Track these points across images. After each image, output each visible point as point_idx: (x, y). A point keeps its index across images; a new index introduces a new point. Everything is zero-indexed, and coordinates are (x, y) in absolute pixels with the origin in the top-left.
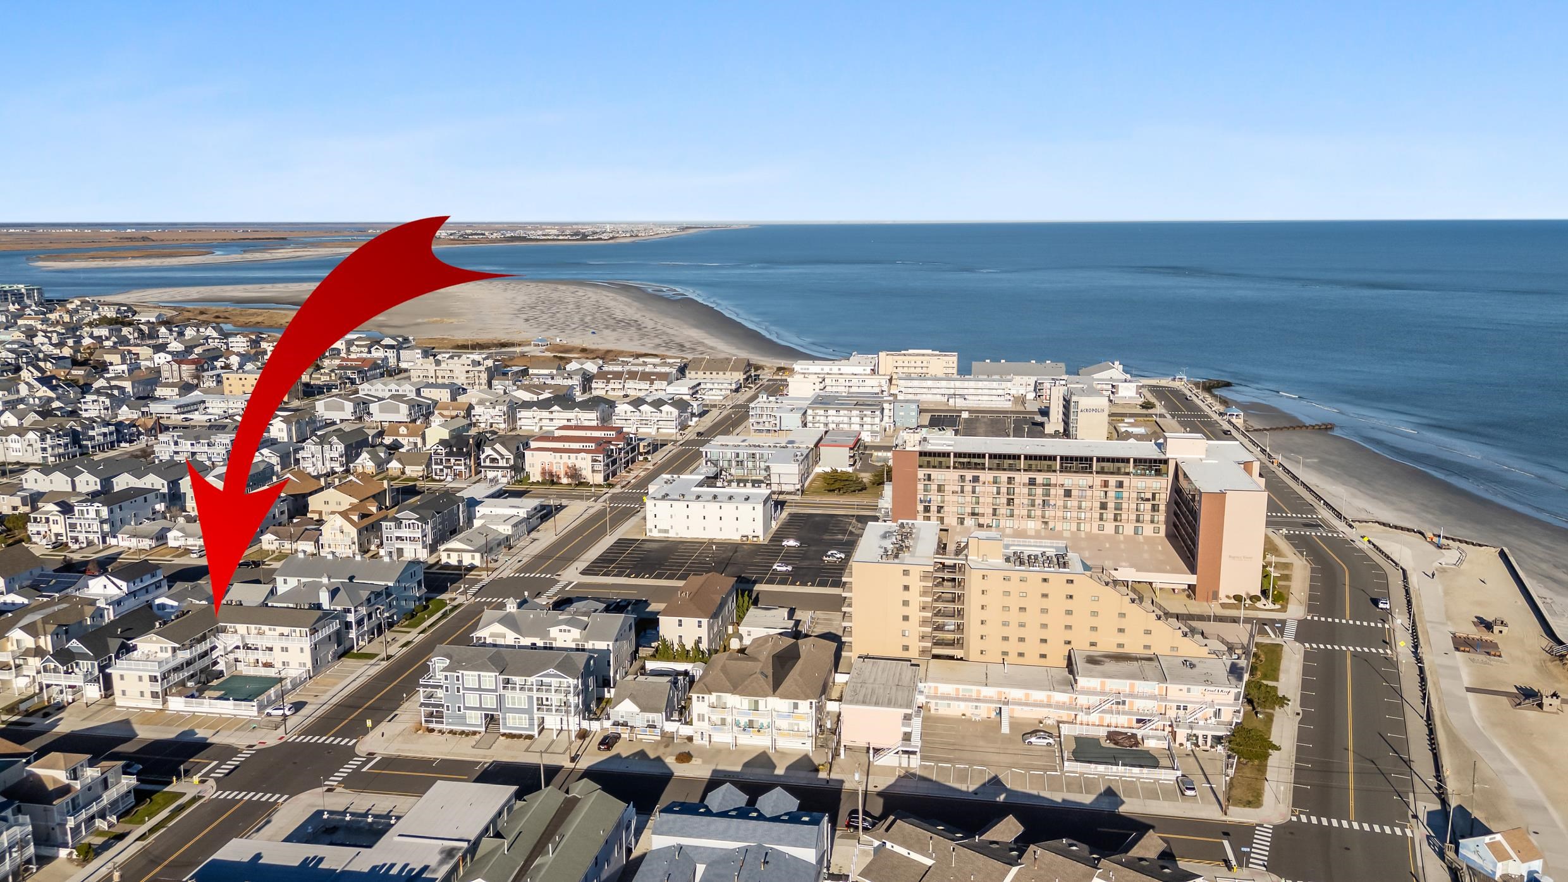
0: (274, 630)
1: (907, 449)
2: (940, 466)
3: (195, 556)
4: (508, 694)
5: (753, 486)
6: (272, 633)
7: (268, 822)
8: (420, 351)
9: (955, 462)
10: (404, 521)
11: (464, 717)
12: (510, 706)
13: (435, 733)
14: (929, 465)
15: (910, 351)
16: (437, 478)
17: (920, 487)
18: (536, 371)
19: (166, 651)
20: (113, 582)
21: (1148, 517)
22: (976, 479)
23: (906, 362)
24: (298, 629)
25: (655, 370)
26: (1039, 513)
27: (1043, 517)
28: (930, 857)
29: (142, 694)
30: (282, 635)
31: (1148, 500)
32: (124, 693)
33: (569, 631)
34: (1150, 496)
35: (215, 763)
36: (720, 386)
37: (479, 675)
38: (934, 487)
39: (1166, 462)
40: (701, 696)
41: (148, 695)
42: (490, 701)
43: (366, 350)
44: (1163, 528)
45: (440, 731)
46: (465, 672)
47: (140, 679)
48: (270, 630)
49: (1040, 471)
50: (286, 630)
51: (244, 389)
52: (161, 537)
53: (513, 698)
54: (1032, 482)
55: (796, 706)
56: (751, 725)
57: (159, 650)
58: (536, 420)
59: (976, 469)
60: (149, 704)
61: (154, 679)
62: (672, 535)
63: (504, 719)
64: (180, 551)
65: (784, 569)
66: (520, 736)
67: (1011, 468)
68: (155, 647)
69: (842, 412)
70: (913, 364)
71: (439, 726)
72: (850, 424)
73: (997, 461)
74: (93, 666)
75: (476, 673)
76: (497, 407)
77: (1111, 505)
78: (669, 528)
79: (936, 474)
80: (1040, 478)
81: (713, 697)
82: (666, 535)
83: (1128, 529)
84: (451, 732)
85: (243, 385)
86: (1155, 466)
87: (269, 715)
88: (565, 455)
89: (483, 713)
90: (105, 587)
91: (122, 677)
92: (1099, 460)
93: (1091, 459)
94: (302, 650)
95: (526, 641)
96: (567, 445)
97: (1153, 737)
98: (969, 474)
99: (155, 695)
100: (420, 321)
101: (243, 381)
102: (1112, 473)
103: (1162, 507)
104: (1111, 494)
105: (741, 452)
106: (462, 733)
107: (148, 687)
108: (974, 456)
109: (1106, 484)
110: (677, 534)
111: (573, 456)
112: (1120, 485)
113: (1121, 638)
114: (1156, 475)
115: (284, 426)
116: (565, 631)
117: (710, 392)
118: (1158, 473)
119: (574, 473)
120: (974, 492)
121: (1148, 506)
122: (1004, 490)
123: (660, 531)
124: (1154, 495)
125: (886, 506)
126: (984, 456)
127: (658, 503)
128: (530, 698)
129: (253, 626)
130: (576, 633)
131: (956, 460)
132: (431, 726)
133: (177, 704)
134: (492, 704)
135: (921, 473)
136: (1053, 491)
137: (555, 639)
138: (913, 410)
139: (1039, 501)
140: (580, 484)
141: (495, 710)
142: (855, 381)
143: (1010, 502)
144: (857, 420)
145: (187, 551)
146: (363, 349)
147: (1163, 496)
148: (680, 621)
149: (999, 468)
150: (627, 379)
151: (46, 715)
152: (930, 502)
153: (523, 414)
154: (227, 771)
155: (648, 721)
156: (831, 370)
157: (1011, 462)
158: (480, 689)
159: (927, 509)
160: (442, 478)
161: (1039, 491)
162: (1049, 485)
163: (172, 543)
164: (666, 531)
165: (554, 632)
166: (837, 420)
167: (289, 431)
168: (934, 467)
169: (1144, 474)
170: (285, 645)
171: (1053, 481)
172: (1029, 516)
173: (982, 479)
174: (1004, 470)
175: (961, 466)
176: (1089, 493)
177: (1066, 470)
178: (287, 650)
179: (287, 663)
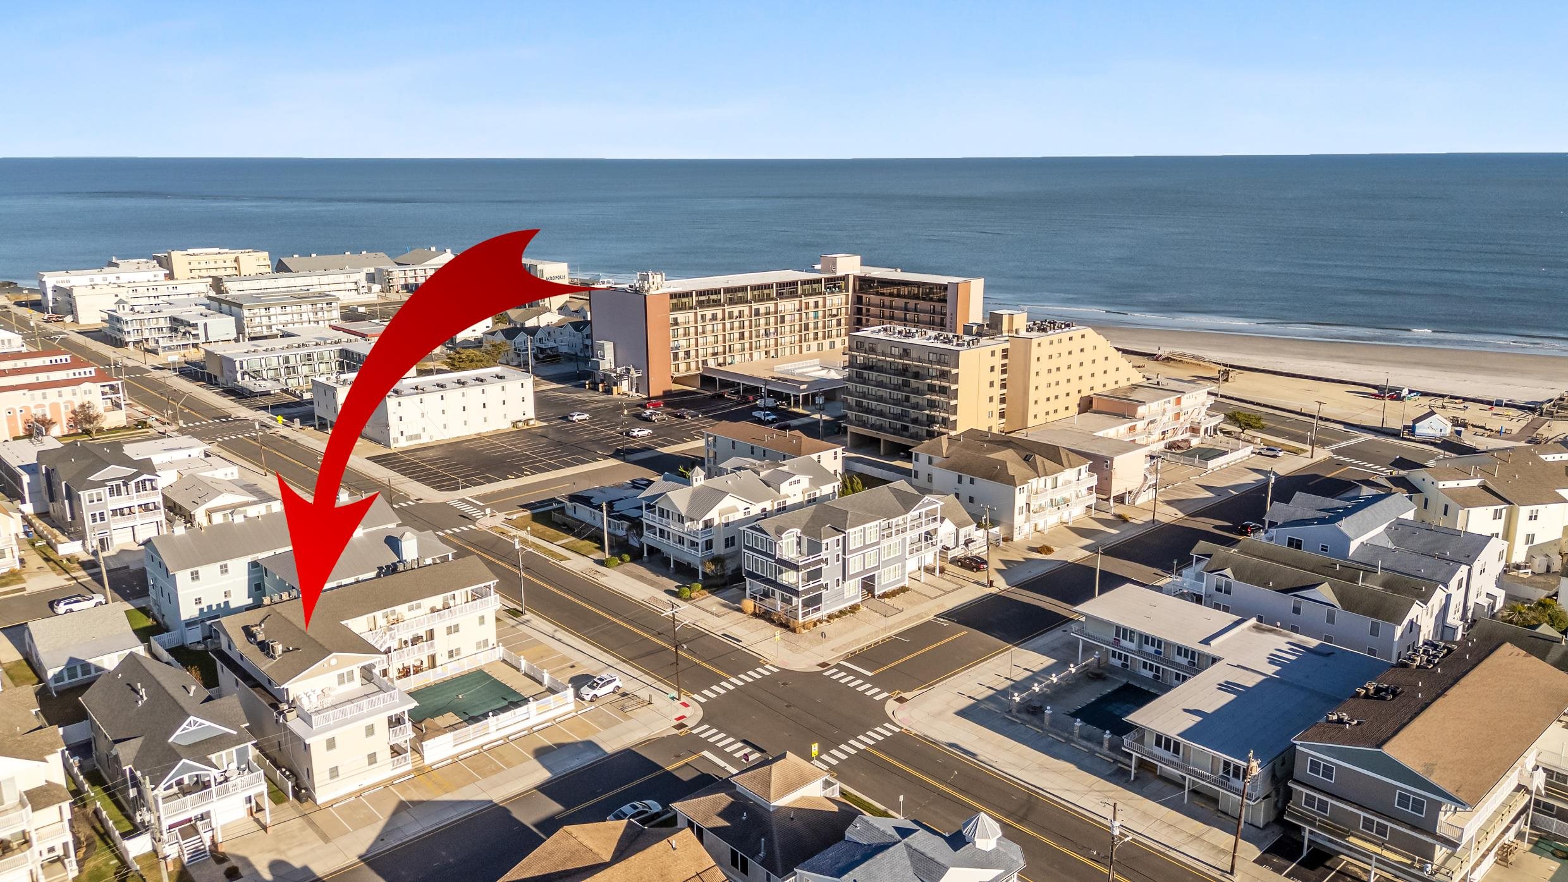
2: (685, 307)
4: (886, 545)
6: (416, 612)
9: (696, 302)
11: (842, 592)
12: (886, 559)
14: (676, 308)
17: (671, 332)
19: (350, 679)
21: (834, 333)
22: (715, 317)
26: (763, 343)
27: (766, 346)
29: (371, 759)
31: (835, 316)
32: (335, 774)
34: (836, 312)
38: (681, 331)
39: (845, 278)
42: (870, 559)
44: (847, 340)
46: (850, 532)
47: (369, 731)
49: (762, 300)
53: (889, 548)
54: (757, 313)
57: (338, 682)
59: (714, 306)
60: (386, 769)
61: (395, 723)
62: (425, 440)
63: (880, 577)
66: (895, 593)
67: (741, 301)
71: (817, 616)
73: (729, 296)
75: (861, 529)
77: (811, 326)
78: (420, 431)
79: (681, 317)
80: (762, 308)
83: (826, 345)
84: (829, 619)
86: (835, 284)
88: (52, 393)
89: (862, 577)
91: (332, 743)
92: (802, 283)
93: (797, 283)
94: (480, 622)
96: (43, 377)
98: (709, 313)
99: (397, 751)
102: (811, 295)
103: (844, 321)
104: (812, 315)
106: (841, 614)
107: (383, 741)
108: (712, 292)
109: (807, 306)
111: (65, 391)
112: (816, 303)
114: (839, 292)
118: (842, 289)
119: (80, 417)
120: (713, 331)
121: (835, 321)
122: (736, 324)
123: (410, 438)
124: (839, 310)
126: (719, 292)
131: (698, 299)
133: (442, 747)
134: (871, 562)
135: (669, 318)
136: (772, 320)
139: (762, 331)
141: (875, 568)
143: (742, 335)
147: (844, 310)
149: (732, 302)
152: (678, 347)
157: (740, 294)
158: (864, 546)
159: (676, 356)
161: (762, 320)
162: (769, 313)
164: (418, 437)
166: (283, 319)
169: (833, 292)
170: (453, 623)
171: (772, 309)
172: (756, 348)
173: (720, 316)
174: (736, 303)
175: (701, 304)
176: (797, 317)
177: (780, 295)
178: (456, 628)
179: (458, 650)
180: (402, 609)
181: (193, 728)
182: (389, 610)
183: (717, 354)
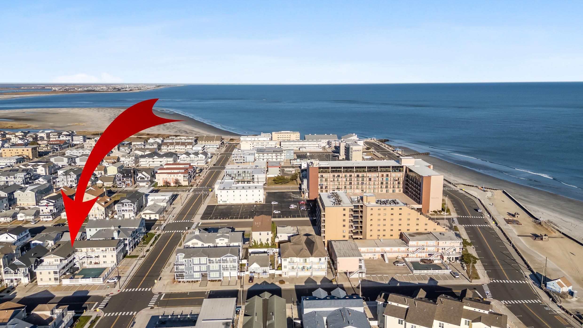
0: (99, 249)
1: (314, 166)
2: (326, 172)
3: (33, 223)
4: (211, 265)
5: (247, 183)
6: (98, 250)
7: (134, 323)
8: (82, 137)
9: (331, 170)
10: (125, 204)
11: (193, 275)
12: (212, 269)
13: (181, 283)
14: (322, 172)
15: (282, 132)
16: (119, 186)
17: (319, 180)
18: (135, 143)
19: (58, 261)
20: (10, 236)
21: (396, 186)
22: (339, 176)
23: (282, 136)
24: (109, 248)
25: (185, 141)
26: (360, 187)
27: (362, 188)
28: (407, 305)
29: (50, 279)
30: (103, 251)
31: (397, 180)
32: (41, 279)
33: (224, 240)
34: (397, 179)
35: (97, 303)
36: (213, 147)
37: (200, 259)
38: (324, 180)
39: (402, 167)
40: (285, 259)
41: (53, 279)
42: (204, 268)
43: (58, 137)
44: (402, 190)
45: (183, 282)
46: (194, 258)
47: (49, 273)
48: (97, 249)
49: (360, 172)
50: (104, 249)
51: (11, 154)
52: (14, 216)
53: (213, 266)
54: (358, 176)
55: (320, 260)
56: (303, 268)
57: (54, 261)
58: (148, 162)
59: (338, 172)
60: (53, 283)
61: (55, 273)
62: (228, 203)
63: (209, 274)
64: (24, 222)
65: (278, 212)
66: (216, 281)
67: (351, 171)
68: (53, 260)
69: (269, 155)
70: (284, 136)
71: (183, 280)
72: (272, 159)
73: (345, 169)
74: (26, 270)
75: (199, 258)
76: (130, 158)
77: (384, 183)
78: (227, 200)
79: (325, 175)
80: (360, 174)
81: (289, 259)
82: (226, 203)
83: (391, 191)
84: (187, 282)
85: (11, 153)
86: (398, 168)
87: (108, 282)
88: (172, 175)
89: (201, 273)
90: (7, 238)
91: (41, 273)
92: (380, 167)
93: (378, 167)
94: (112, 256)
95: (206, 245)
96: (172, 171)
97: (436, 260)
98: (336, 174)
99: (56, 279)
100: (69, 124)
101: (11, 151)
102: (385, 172)
103: (401, 183)
104: (385, 179)
105: (240, 171)
106: (192, 281)
107: (53, 276)
108: (338, 168)
109: (383, 176)
110: (230, 202)
111: (176, 175)
112: (387, 175)
113: (417, 227)
114: (399, 172)
115: (43, 169)
116: (222, 240)
117: (209, 149)
118: (400, 171)
119: (177, 182)
120: (338, 181)
121: (397, 182)
122: (348, 179)
123: (223, 202)
124: (398, 178)
125: (304, 187)
126: (341, 168)
127: (222, 191)
128: (220, 266)
129: (89, 248)
130: (226, 240)
131: (332, 169)
132: (179, 280)
133: (66, 282)
134: (205, 269)
135: (319, 175)
136: (365, 179)
137: (218, 243)
138: (292, 153)
139: (360, 183)
140: (179, 186)
141: (206, 271)
142: (265, 143)
143: (351, 183)
144: (274, 157)
145: (27, 222)
146: (56, 137)
147: (402, 179)
148: (260, 233)
149: (346, 172)
150: (175, 145)
151: (8, 292)
152: (322, 185)
153: (141, 160)
154: (104, 305)
155: (263, 270)
156: (255, 139)
157: (351, 169)
158: (200, 264)
159: (322, 188)
160: (121, 186)
161: (360, 179)
162: (364, 177)
163: (19, 219)
164: (226, 201)
165: (217, 241)
166: (268, 157)
167: (46, 171)
168: (324, 172)
169: (395, 171)
170: (104, 255)
171: (365, 175)
172: (357, 188)
173: (341, 176)
174: (348, 172)
175: (333, 171)
176: (377, 179)
177: (369, 171)
178: (106, 256)
179: (106, 262)
180: (95, 249)
181: (17, 262)
182: (92, 248)
183: (339, 189)
